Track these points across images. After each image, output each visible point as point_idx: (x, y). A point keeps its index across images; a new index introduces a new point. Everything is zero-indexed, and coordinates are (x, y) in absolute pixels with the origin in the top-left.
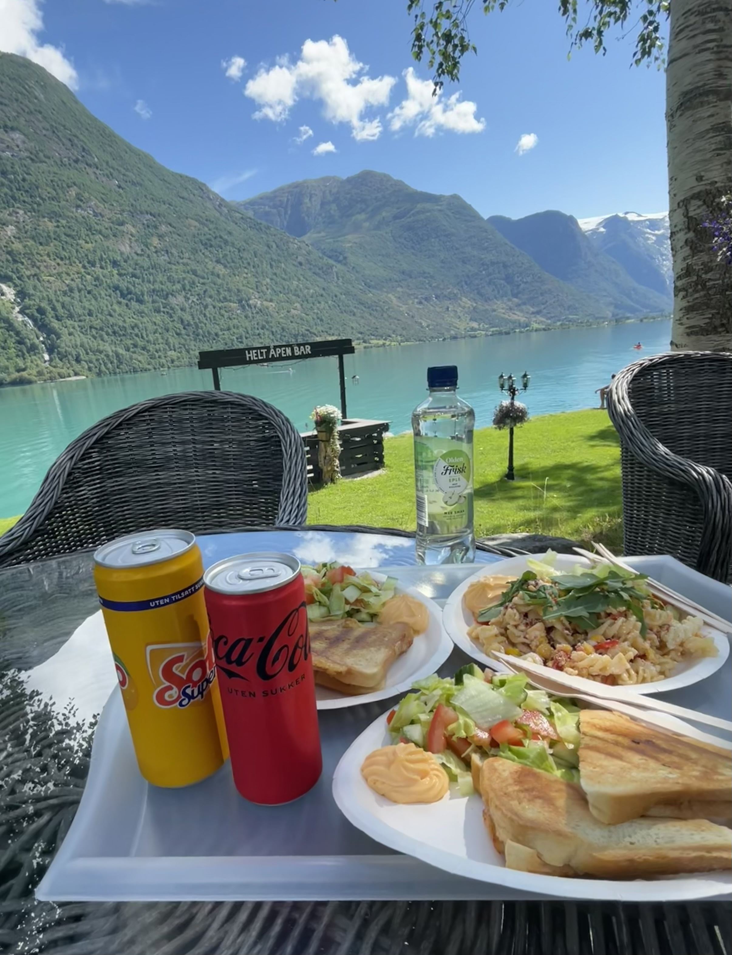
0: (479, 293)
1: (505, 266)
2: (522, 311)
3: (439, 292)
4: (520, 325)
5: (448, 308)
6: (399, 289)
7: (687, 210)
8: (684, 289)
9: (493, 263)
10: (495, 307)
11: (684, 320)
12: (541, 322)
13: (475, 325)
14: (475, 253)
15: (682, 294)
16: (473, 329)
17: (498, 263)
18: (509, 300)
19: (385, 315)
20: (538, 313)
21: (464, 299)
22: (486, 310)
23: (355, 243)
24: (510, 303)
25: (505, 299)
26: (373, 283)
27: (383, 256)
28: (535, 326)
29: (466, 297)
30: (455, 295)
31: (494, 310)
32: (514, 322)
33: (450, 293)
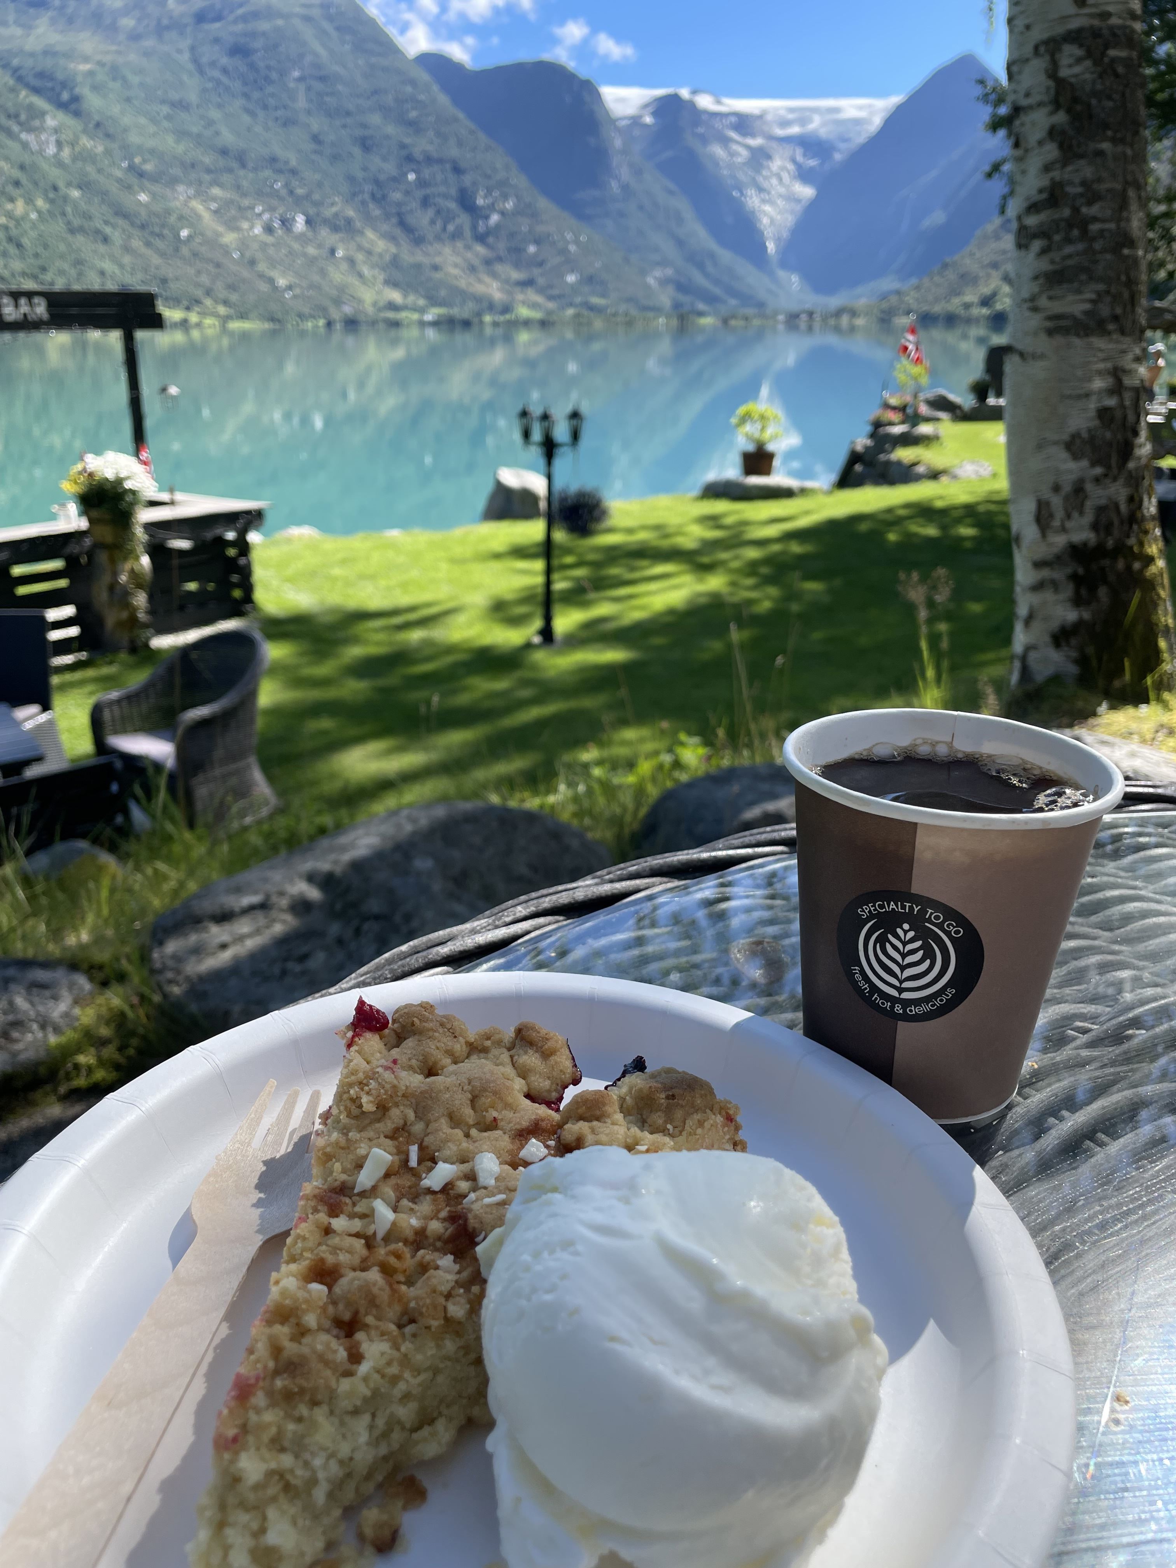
0: (402, 224)
1: (457, 170)
2: (494, 275)
3: (312, 211)
4: (491, 307)
5: (333, 251)
6: (216, 191)
7: (1055, 65)
8: (1042, 233)
9: (429, 160)
10: (438, 260)
11: (1043, 302)
12: (534, 306)
13: (396, 296)
14: (390, 129)
15: (1037, 245)
16: (392, 306)
17: (440, 161)
18: (468, 247)
19: (185, 251)
20: (529, 283)
21: (370, 234)
22: (418, 267)
23: (101, 64)
24: (469, 255)
25: (459, 244)
26: (148, 167)
27: (173, 105)
28: (524, 312)
29: (375, 229)
30: (349, 222)
31: (436, 268)
32: (478, 299)
33: (336, 215)
